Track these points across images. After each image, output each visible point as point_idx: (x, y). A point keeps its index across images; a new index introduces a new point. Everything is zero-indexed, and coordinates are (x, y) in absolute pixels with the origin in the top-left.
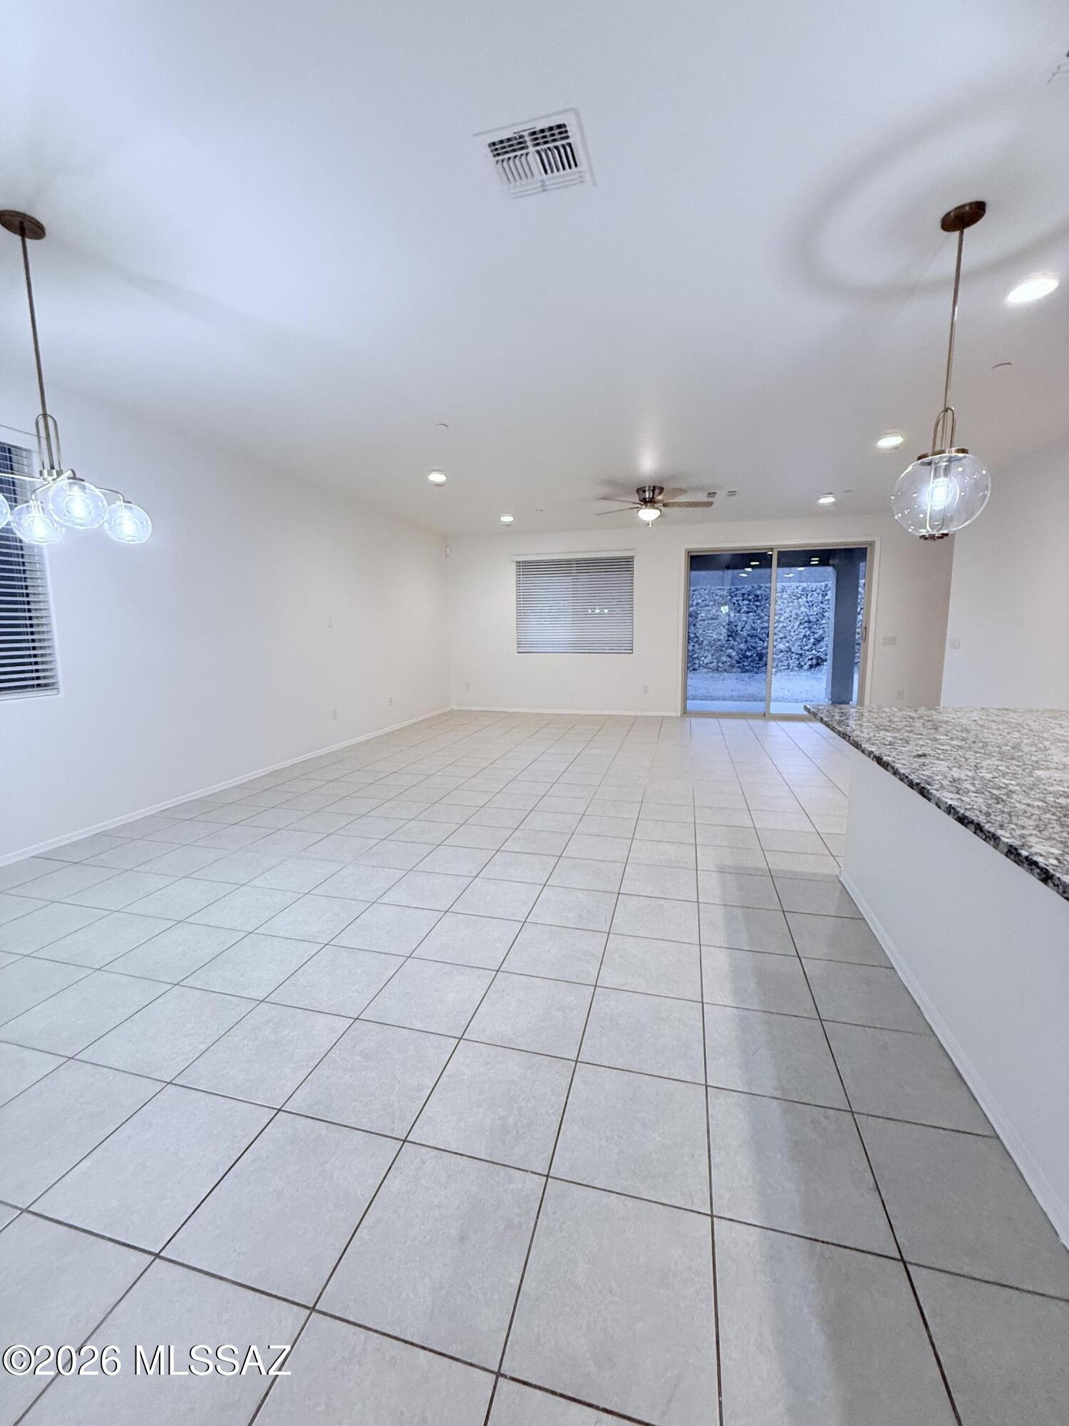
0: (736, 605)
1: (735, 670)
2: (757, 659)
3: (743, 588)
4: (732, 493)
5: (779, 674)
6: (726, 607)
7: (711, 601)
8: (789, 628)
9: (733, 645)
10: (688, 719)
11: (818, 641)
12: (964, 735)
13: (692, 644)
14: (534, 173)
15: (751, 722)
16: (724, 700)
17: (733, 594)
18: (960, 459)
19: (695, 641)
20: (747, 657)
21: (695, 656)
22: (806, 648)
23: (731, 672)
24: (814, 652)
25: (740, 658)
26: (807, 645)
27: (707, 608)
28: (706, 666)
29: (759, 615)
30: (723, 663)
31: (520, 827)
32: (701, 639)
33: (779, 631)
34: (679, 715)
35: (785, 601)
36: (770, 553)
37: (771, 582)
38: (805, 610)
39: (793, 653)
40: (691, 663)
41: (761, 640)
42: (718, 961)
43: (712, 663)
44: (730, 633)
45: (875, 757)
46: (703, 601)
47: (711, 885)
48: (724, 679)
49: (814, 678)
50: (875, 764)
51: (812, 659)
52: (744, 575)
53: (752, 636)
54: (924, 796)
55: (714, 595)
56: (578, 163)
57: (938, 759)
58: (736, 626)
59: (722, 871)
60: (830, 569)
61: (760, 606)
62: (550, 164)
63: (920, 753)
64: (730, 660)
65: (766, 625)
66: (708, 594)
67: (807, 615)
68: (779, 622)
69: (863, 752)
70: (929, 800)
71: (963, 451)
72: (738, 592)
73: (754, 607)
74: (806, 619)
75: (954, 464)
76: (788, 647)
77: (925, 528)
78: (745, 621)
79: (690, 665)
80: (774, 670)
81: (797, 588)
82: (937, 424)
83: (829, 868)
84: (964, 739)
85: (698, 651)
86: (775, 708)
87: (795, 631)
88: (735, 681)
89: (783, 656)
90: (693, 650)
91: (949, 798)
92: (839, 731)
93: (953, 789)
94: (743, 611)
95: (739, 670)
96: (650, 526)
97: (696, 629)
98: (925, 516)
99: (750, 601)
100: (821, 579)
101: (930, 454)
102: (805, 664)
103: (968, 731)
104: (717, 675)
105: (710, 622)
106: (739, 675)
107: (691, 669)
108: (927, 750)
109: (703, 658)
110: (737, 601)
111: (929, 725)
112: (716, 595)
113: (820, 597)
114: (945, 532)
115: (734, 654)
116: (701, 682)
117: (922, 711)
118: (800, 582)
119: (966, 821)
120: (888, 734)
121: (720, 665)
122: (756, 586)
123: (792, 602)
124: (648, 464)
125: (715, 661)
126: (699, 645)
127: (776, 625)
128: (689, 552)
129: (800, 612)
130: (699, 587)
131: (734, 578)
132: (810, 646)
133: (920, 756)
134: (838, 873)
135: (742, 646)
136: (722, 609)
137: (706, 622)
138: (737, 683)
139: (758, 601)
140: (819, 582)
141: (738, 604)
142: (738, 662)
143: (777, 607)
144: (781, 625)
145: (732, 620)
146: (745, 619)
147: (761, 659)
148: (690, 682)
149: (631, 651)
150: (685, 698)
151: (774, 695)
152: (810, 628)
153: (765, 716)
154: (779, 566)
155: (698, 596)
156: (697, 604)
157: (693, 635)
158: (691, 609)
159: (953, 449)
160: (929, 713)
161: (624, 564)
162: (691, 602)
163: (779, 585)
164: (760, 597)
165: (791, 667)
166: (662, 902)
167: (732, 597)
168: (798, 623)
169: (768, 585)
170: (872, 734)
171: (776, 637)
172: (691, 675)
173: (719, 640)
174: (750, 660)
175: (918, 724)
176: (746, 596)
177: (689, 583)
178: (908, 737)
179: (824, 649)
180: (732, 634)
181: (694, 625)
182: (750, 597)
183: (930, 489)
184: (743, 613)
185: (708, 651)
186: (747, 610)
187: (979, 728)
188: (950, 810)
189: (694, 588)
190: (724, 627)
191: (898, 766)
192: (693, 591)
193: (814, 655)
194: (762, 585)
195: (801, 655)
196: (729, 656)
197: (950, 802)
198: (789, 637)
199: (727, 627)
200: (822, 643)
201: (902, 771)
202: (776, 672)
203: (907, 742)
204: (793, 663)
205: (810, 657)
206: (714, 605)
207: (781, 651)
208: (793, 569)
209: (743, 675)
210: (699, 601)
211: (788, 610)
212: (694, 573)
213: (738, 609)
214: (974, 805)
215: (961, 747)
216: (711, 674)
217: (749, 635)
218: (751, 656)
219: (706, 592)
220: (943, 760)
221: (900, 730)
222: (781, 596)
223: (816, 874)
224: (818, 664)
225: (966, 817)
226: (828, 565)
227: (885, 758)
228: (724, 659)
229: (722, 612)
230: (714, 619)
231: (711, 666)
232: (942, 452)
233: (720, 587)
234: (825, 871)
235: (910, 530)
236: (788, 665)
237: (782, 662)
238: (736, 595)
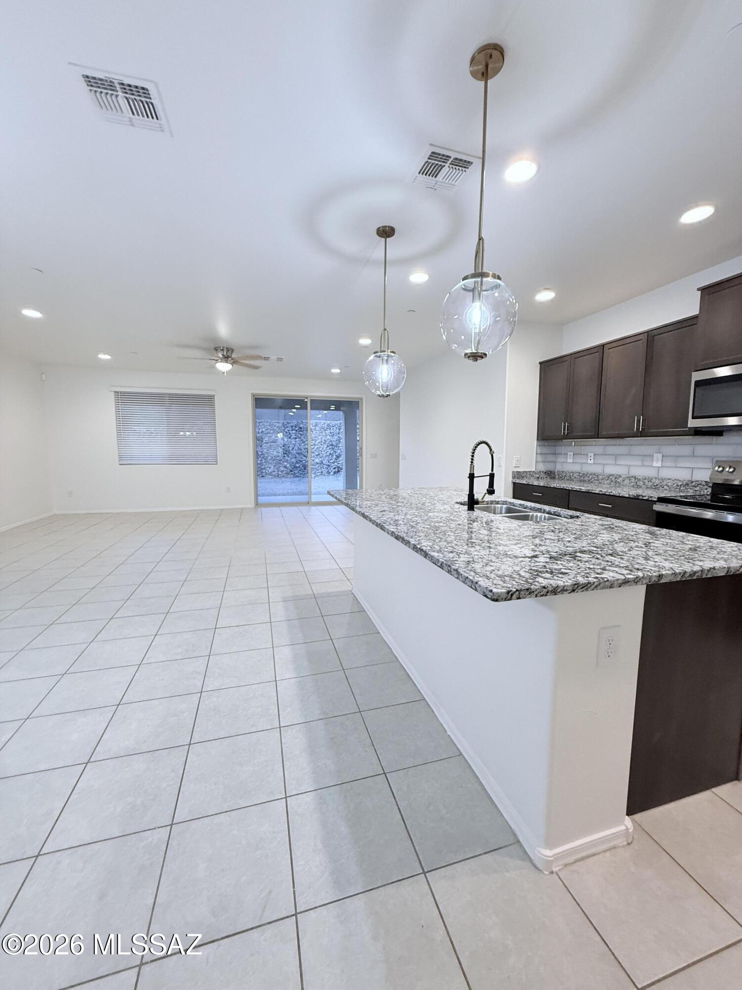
0: (288, 433)
1: (289, 476)
2: (303, 468)
3: (292, 422)
4: (280, 359)
5: (316, 478)
6: (281, 434)
7: (271, 430)
8: (321, 449)
9: (287, 460)
10: (259, 509)
11: (338, 457)
12: (403, 500)
13: (260, 459)
14: (124, 111)
15: (300, 508)
16: (283, 495)
17: (285, 426)
18: (392, 356)
19: (262, 457)
20: (297, 468)
21: (263, 467)
22: (331, 461)
23: (287, 478)
24: (336, 464)
25: (293, 468)
26: (331, 460)
27: (269, 435)
28: (270, 474)
29: (302, 440)
30: (282, 471)
31: (131, 598)
32: (266, 455)
33: (315, 451)
34: (253, 506)
35: (317, 432)
36: (306, 400)
37: (307, 420)
38: (330, 438)
39: (324, 464)
40: (260, 472)
41: (304, 456)
42: (285, 654)
43: (274, 471)
44: (285, 452)
45: (362, 514)
46: (266, 430)
47: (279, 611)
48: (283, 482)
49: (337, 480)
50: (361, 518)
51: (335, 468)
52: (292, 414)
53: (299, 454)
54: (382, 530)
55: (273, 426)
56: (159, 117)
57: (390, 512)
58: (289, 447)
59: (285, 600)
60: (341, 413)
61: (303, 434)
62: (136, 109)
63: (382, 510)
64: (286, 469)
65: (307, 446)
66: (269, 425)
67: (331, 441)
68: (315, 445)
69: (356, 512)
70: (384, 531)
71: (393, 352)
72: (288, 425)
73: (299, 435)
74: (330, 443)
75: (390, 359)
76: (321, 461)
77: (379, 390)
78: (294, 444)
79: (259, 473)
80: (313, 476)
81: (324, 424)
82: (381, 336)
83: (346, 587)
84: (402, 502)
85: (264, 464)
86: (314, 498)
87: (324, 451)
88: (289, 483)
89: (318, 467)
90: (261, 463)
91: (392, 528)
92: (345, 503)
93: (395, 524)
94: (292, 437)
95: (292, 476)
96: (225, 375)
97: (262, 449)
98: (379, 384)
99: (296, 431)
100: (337, 419)
101: (379, 351)
102: (332, 471)
103: (405, 499)
104: (278, 480)
105: (271, 444)
106: (292, 479)
107: (260, 476)
108: (386, 508)
109: (268, 469)
110: (288, 430)
111: (388, 497)
112: (275, 426)
113: (338, 430)
114: (389, 394)
115: (288, 465)
116: (267, 485)
117: (386, 491)
118: (326, 420)
119: (399, 537)
120: (369, 502)
121: (280, 473)
122: (299, 421)
123: (322, 433)
124: (223, 330)
125: (276, 470)
126: (265, 459)
127: (312, 447)
128: (254, 395)
129: (326, 439)
130: (263, 421)
131: (285, 416)
132: (334, 460)
133: (382, 511)
134: (350, 588)
135: (293, 460)
136: (279, 435)
137: (269, 444)
138: (291, 484)
139: (301, 430)
140: (337, 421)
141: (289, 433)
142: (291, 471)
143: (313, 435)
144: (316, 447)
145: (285, 443)
146: (294, 443)
147: (305, 469)
148: (259, 485)
149: (216, 463)
150: (257, 495)
151: (313, 491)
152: (333, 449)
153: (308, 503)
154: (311, 409)
155: (263, 427)
156: (262, 432)
157: (260, 453)
158: (258, 435)
159: (389, 351)
160: (389, 491)
161: (207, 401)
162: (257, 430)
163: (313, 422)
164: (303, 429)
165: (323, 473)
166: (246, 627)
167: (285, 428)
168: (326, 446)
169: (306, 421)
170: (361, 503)
171: (313, 455)
172: (260, 480)
173: (278, 456)
174: (298, 469)
175: (383, 497)
176: (294, 428)
177: (255, 417)
178: (378, 503)
179: (341, 461)
180: (286, 452)
181: (261, 446)
182: (296, 429)
183: (380, 370)
184: (293, 438)
185: (271, 463)
186: (295, 436)
187: (409, 497)
188: (393, 534)
189: (259, 421)
190: (281, 448)
191: (371, 517)
192: (259, 423)
193: (336, 465)
194: (304, 421)
195: (329, 466)
196: (285, 467)
197: (392, 530)
198: (321, 455)
199: (283, 448)
200: (340, 459)
201: (373, 519)
202: (315, 477)
203: (377, 506)
204: (325, 471)
205: (334, 467)
206: (274, 433)
207: (317, 464)
208: (321, 411)
209: (295, 479)
210: (263, 430)
211: (320, 437)
212: (259, 410)
213: (289, 436)
214: (402, 530)
215: (401, 506)
216: (275, 479)
217: (297, 453)
218: (299, 467)
219: (268, 424)
220: (392, 512)
221: (374, 500)
222: (315, 428)
223: (339, 592)
224: (338, 471)
225: (399, 536)
226: (340, 410)
227: (366, 514)
228: (282, 469)
229: (278, 437)
230: (274, 442)
231: (274, 473)
232: (385, 352)
233: (277, 421)
234: (344, 589)
235: (373, 391)
236: (322, 472)
237: (318, 470)
238: (287, 427)
